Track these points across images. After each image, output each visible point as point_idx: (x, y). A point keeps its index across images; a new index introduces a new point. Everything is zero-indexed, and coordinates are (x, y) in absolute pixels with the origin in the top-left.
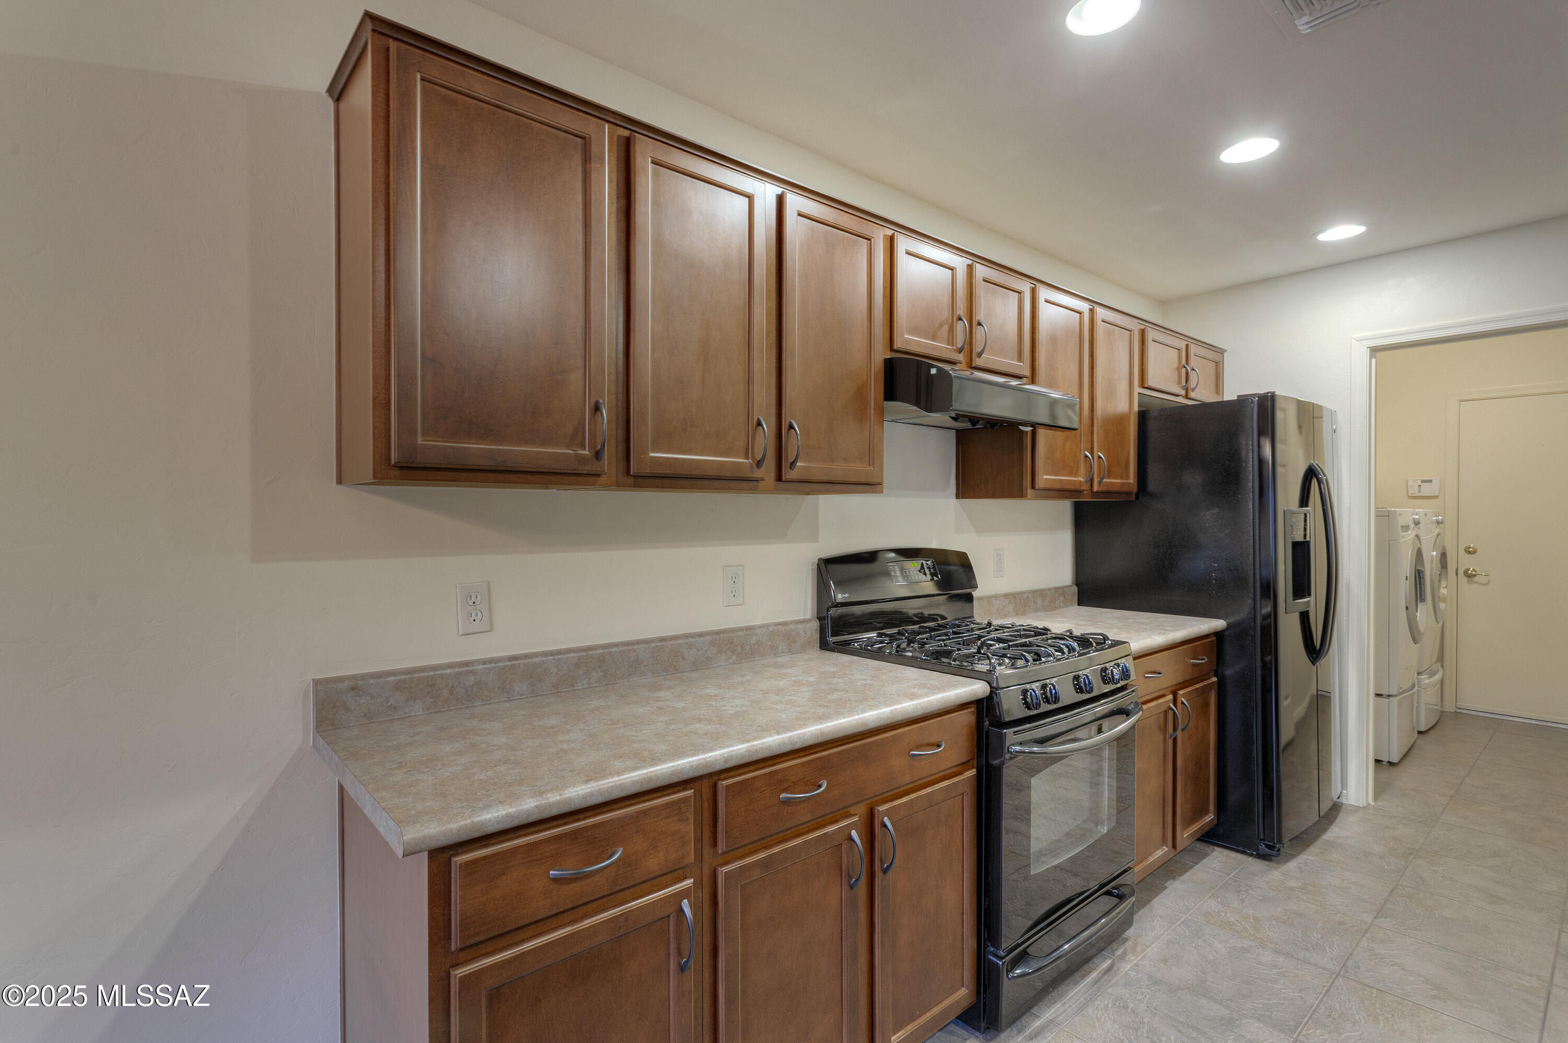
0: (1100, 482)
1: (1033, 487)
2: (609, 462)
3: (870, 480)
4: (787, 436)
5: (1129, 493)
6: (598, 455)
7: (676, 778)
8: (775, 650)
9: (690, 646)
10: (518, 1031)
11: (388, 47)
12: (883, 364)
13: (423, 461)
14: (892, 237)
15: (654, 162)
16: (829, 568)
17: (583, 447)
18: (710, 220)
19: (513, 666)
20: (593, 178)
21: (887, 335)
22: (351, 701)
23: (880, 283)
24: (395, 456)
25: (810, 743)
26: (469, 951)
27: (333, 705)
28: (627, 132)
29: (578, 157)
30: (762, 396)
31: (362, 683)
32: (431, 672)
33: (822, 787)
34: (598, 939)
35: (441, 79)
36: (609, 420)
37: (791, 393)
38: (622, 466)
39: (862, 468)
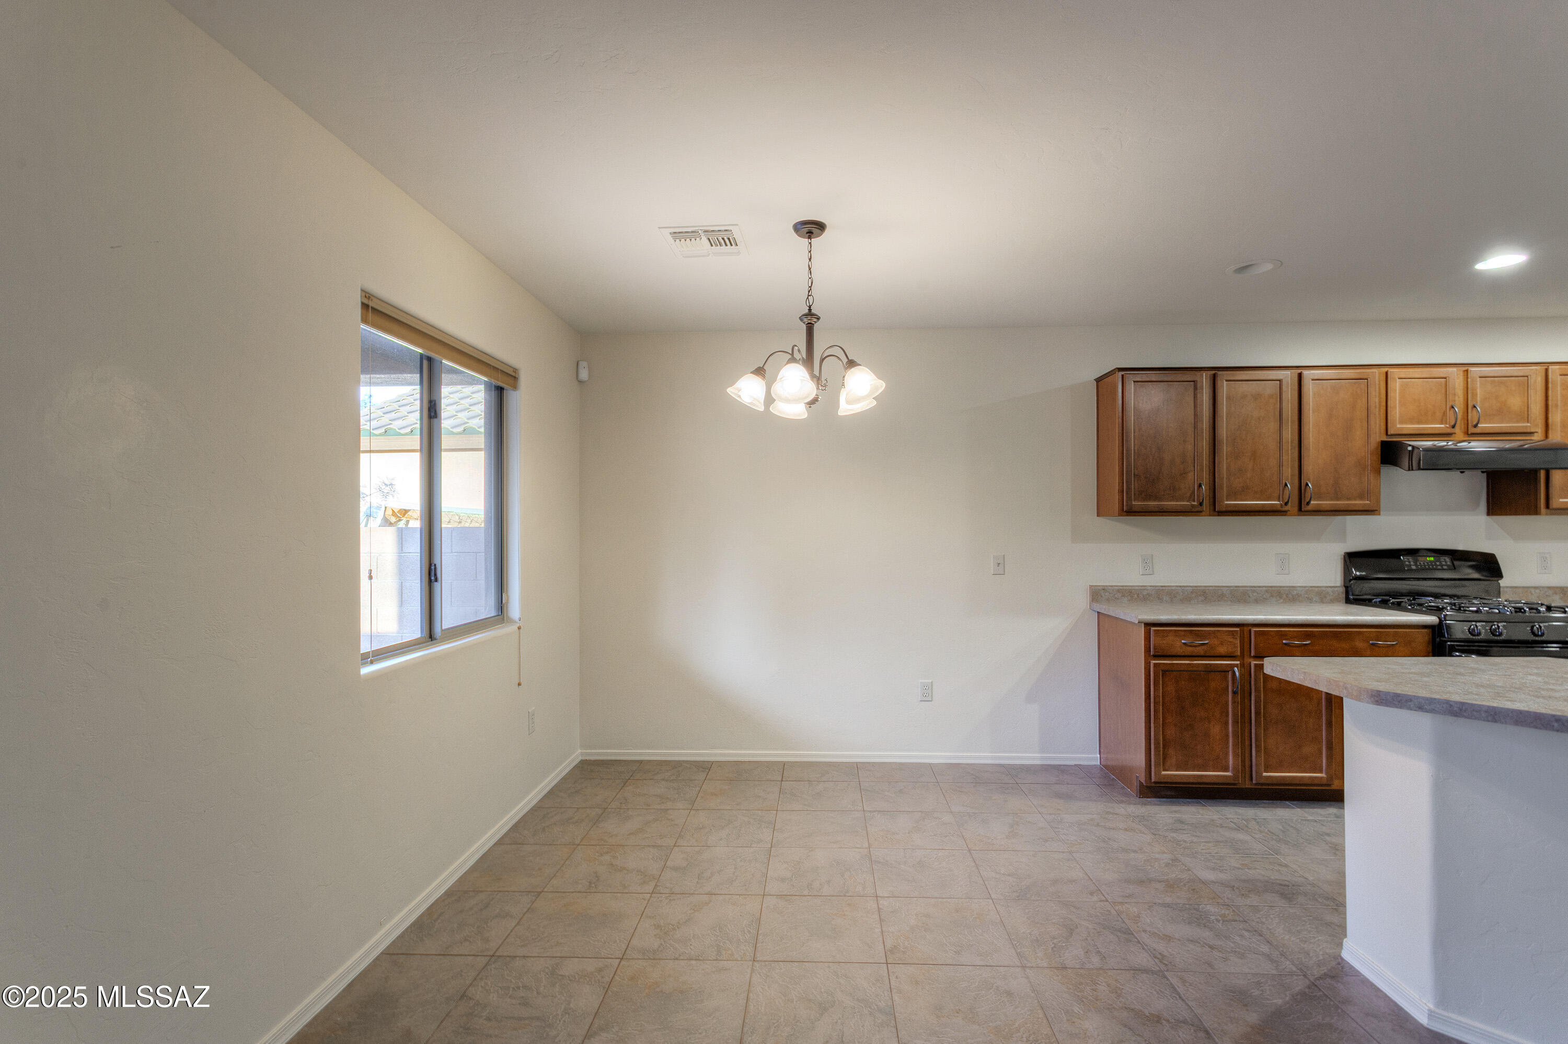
1: (1547, 509)
3: (1372, 509)
4: (1305, 490)
6: (1201, 504)
7: (1231, 622)
8: (1310, 600)
9: (1254, 591)
10: (1171, 688)
11: (1123, 375)
12: (1380, 444)
13: (1134, 509)
14: (1387, 373)
15: (1226, 381)
16: (1352, 558)
17: (1194, 501)
18: (1257, 397)
19: (1163, 590)
20: (1199, 396)
21: (1383, 427)
22: (1102, 594)
23: (1376, 399)
24: (1125, 509)
25: (1300, 622)
26: (1156, 657)
27: (1097, 594)
28: (1214, 372)
29: (1192, 389)
30: (1289, 472)
31: (1106, 588)
32: (1130, 588)
33: (1307, 643)
34: (1200, 669)
35: (1141, 380)
36: (1206, 490)
37: (1308, 467)
38: (1212, 508)
39: (1361, 502)
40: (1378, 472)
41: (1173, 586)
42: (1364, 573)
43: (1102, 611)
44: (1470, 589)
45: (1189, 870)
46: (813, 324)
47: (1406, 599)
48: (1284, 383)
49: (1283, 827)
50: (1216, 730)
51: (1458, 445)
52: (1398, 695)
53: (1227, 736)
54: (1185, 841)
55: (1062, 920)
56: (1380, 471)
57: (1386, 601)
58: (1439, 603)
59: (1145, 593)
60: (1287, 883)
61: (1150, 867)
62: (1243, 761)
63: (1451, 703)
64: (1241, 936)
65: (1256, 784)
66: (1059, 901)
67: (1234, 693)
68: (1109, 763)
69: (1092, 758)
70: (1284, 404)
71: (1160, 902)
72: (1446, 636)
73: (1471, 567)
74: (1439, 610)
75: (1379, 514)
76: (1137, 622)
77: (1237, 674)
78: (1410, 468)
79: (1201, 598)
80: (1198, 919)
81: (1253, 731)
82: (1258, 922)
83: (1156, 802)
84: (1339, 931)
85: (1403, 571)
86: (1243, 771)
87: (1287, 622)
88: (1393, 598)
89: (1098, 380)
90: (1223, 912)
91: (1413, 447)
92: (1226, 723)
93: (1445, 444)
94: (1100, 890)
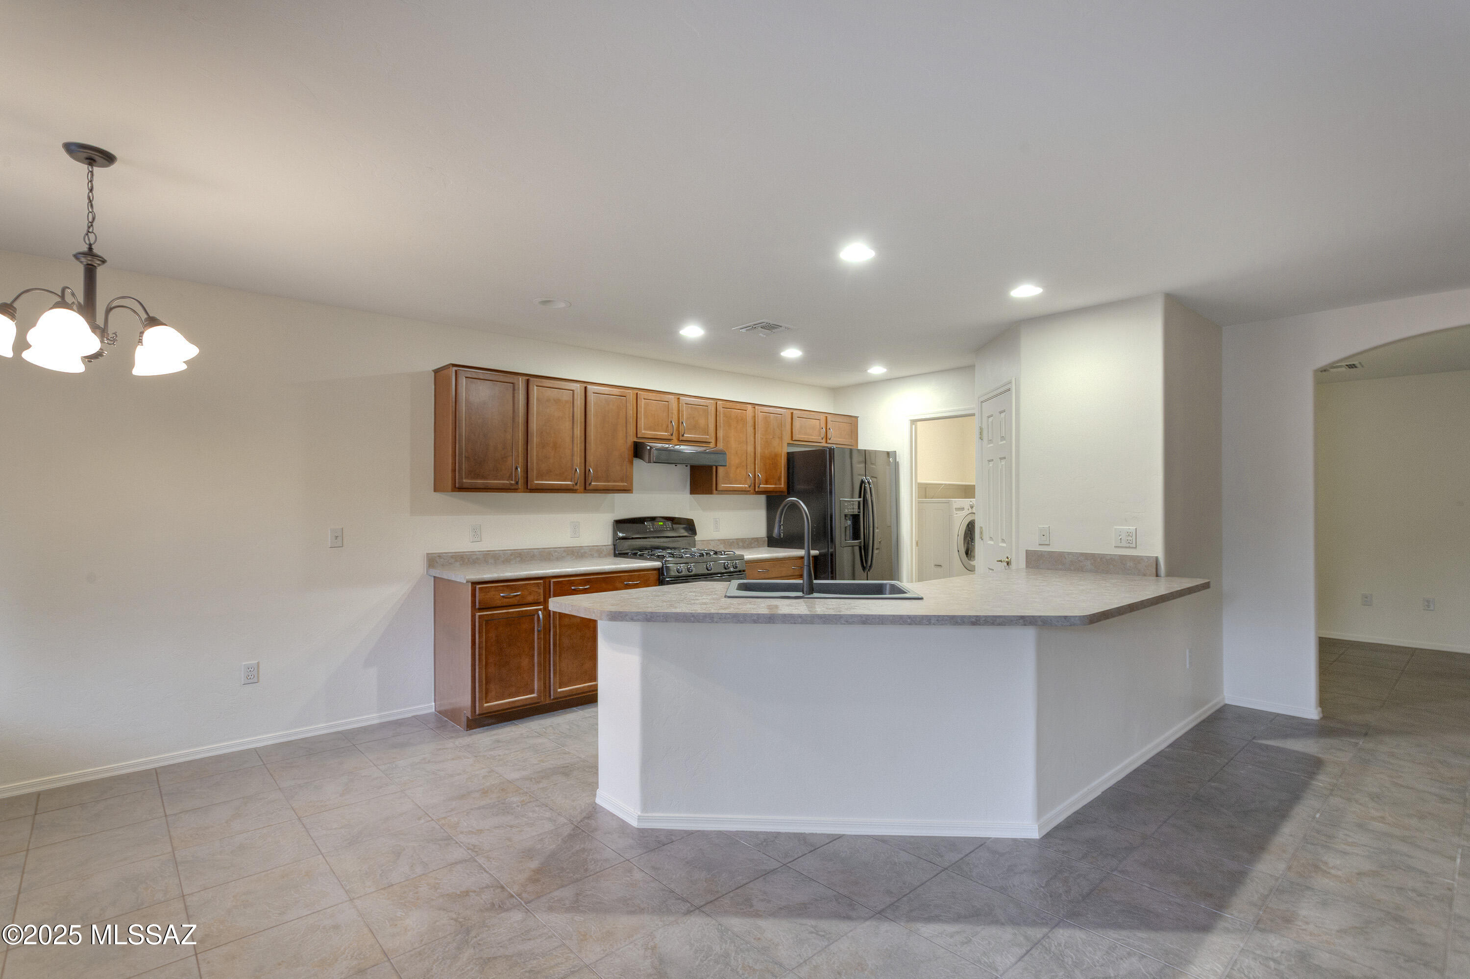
0: (759, 487)
1: (716, 490)
2: (521, 485)
3: (628, 488)
4: (588, 475)
5: (782, 492)
6: (517, 483)
7: (537, 576)
8: (592, 556)
9: (555, 552)
10: (492, 635)
11: (456, 371)
12: (633, 444)
13: (464, 486)
14: (637, 394)
15: (537, 386)
16: (620, 524)
17: (512, 480)
18: (557, 401)
19: (489, 554)
20: (516, 395)
21: (635, 432)
22: (438, 560)
23: (631, 412)
24: (457, 486)
25: (583, 572)
26: (481, 609)
27: (432, 561)
28: (527, 378)
29: (511, 390)
30: (578, 460)
31: (441, 555)
32: (462, 554)
33: (587, 587)
34: (514, 615)
35: (471, 376)
36: (521, 471)
37: (590, 458)
38: (526, 486)
39: (622, 484)
40: (631, 463)
41: (497, 551)
42: (624, 535)
43: (437, 575)
44: (681, 543)
45: (501, 776)
46: (95, 266)
47: (646, 552)
48: (575, 392)
49: (570, 727)
50: (525, 662)
51: (675, 447)
52: (620, 613)
53: (533, 665)
54: (499, 755)
55: (391, 849)
56: (633, 463)
57: (635, 554)
58: (664, 553)
59: (475, 557)
60: (568, 764)
61: (470, 783)
62: (545, 684)
63: (647, 614)
64: (534, 811)
65: (553, 699)
66: (389, 834)
67: (538, 631)
68: (443, 708)
69: (429, 707)
70: (575, 409)
71: (476, 806)
72: (665, 574)
73: (684, 528)
74: (661, 557)
75: (632, 493)
76: (465, 582)
77: (541, 616)
78: (650, 462)
79: (518, 559)
80: (503, 810)
81: (552, 659)
82: (545, 798)
83: (480, 731)
84: (593, 786)
85: (646, 532)
86: (545, 691)
87: (574, 573)
88: (640, 552)
89: (436, 372)
90: (522, 799)
91: (651, 447)
92: (533, 656)
93: (667, 446)
94: (427, 814)
